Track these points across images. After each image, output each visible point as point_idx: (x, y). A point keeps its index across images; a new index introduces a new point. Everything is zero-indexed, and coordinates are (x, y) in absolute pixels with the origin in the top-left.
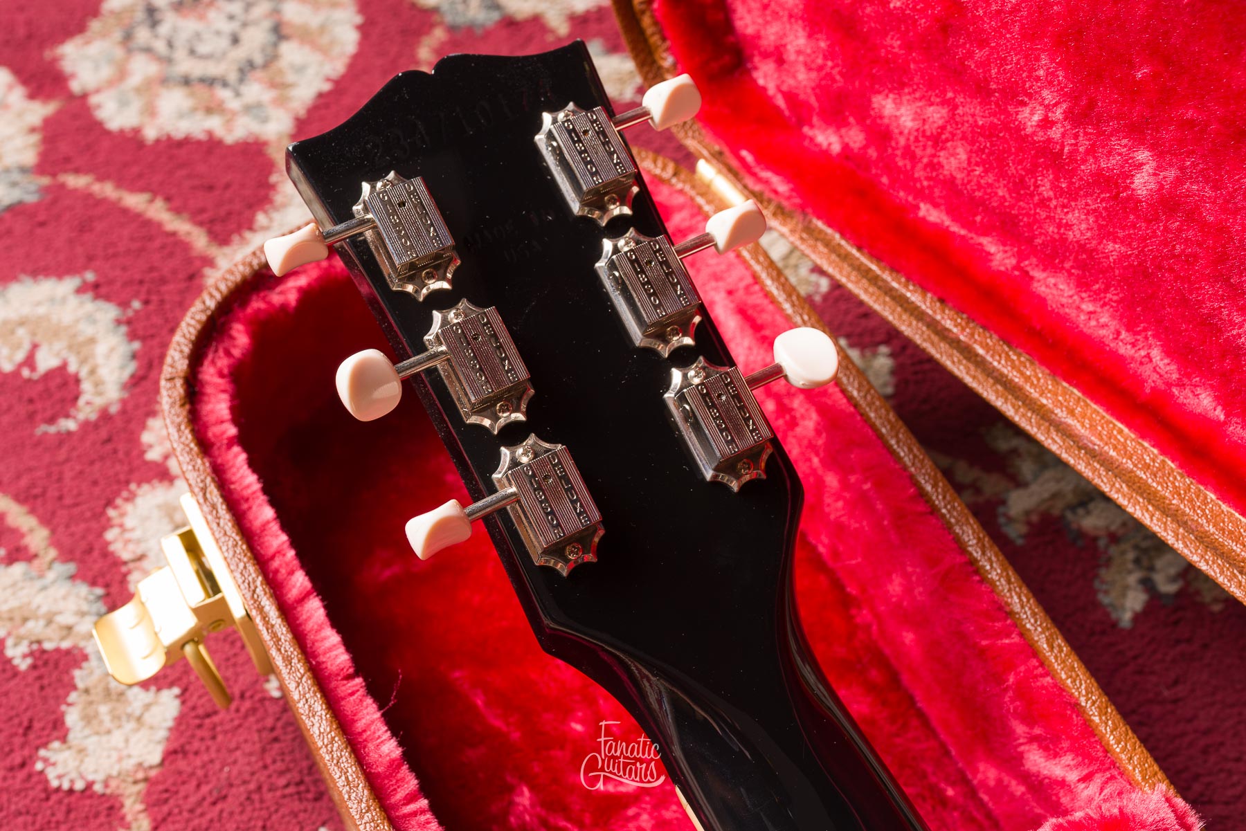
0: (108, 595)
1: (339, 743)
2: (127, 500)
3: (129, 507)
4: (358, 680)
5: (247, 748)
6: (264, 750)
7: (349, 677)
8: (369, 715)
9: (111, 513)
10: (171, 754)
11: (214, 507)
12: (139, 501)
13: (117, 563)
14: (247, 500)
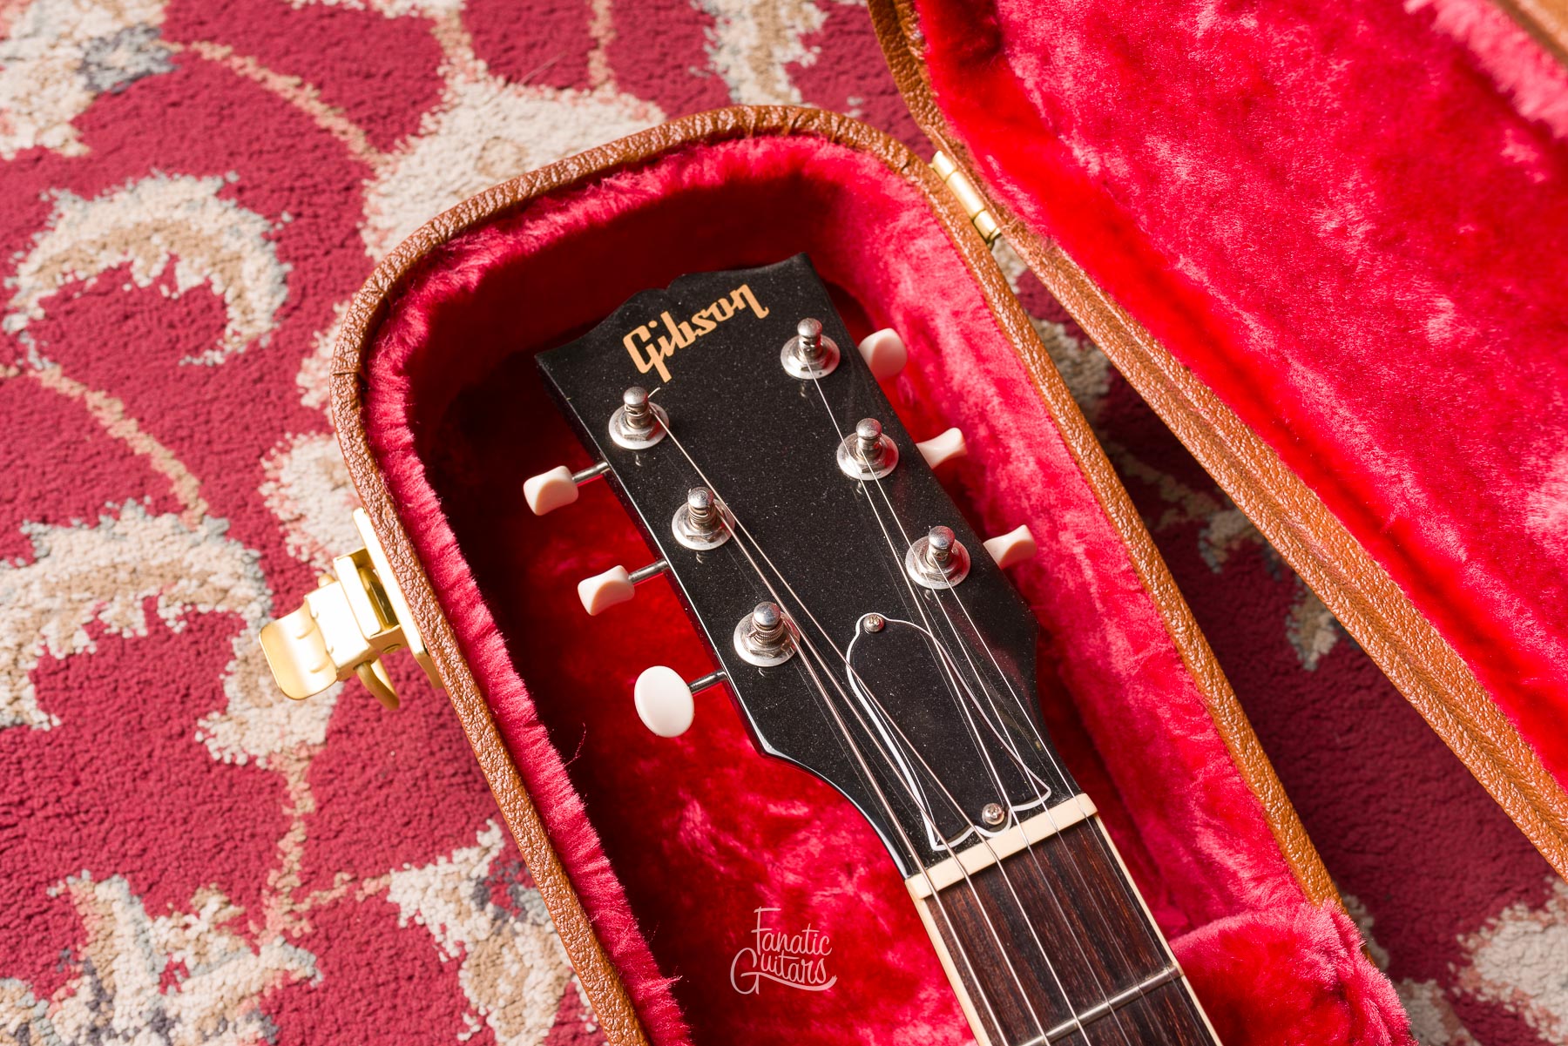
0: (264, 557)
1: (522, 801)
2: (282, 451)
3: (284, 459)
4: (542, 729)
5: (414, 733)
6: (431, 736)
7: (531, 724)
8: (552, 767)
9: (266, 464)
10: (334, 734)
11: (390, 531)
12: (295, 452)
13: (274, 522)
14: (424, 518)
